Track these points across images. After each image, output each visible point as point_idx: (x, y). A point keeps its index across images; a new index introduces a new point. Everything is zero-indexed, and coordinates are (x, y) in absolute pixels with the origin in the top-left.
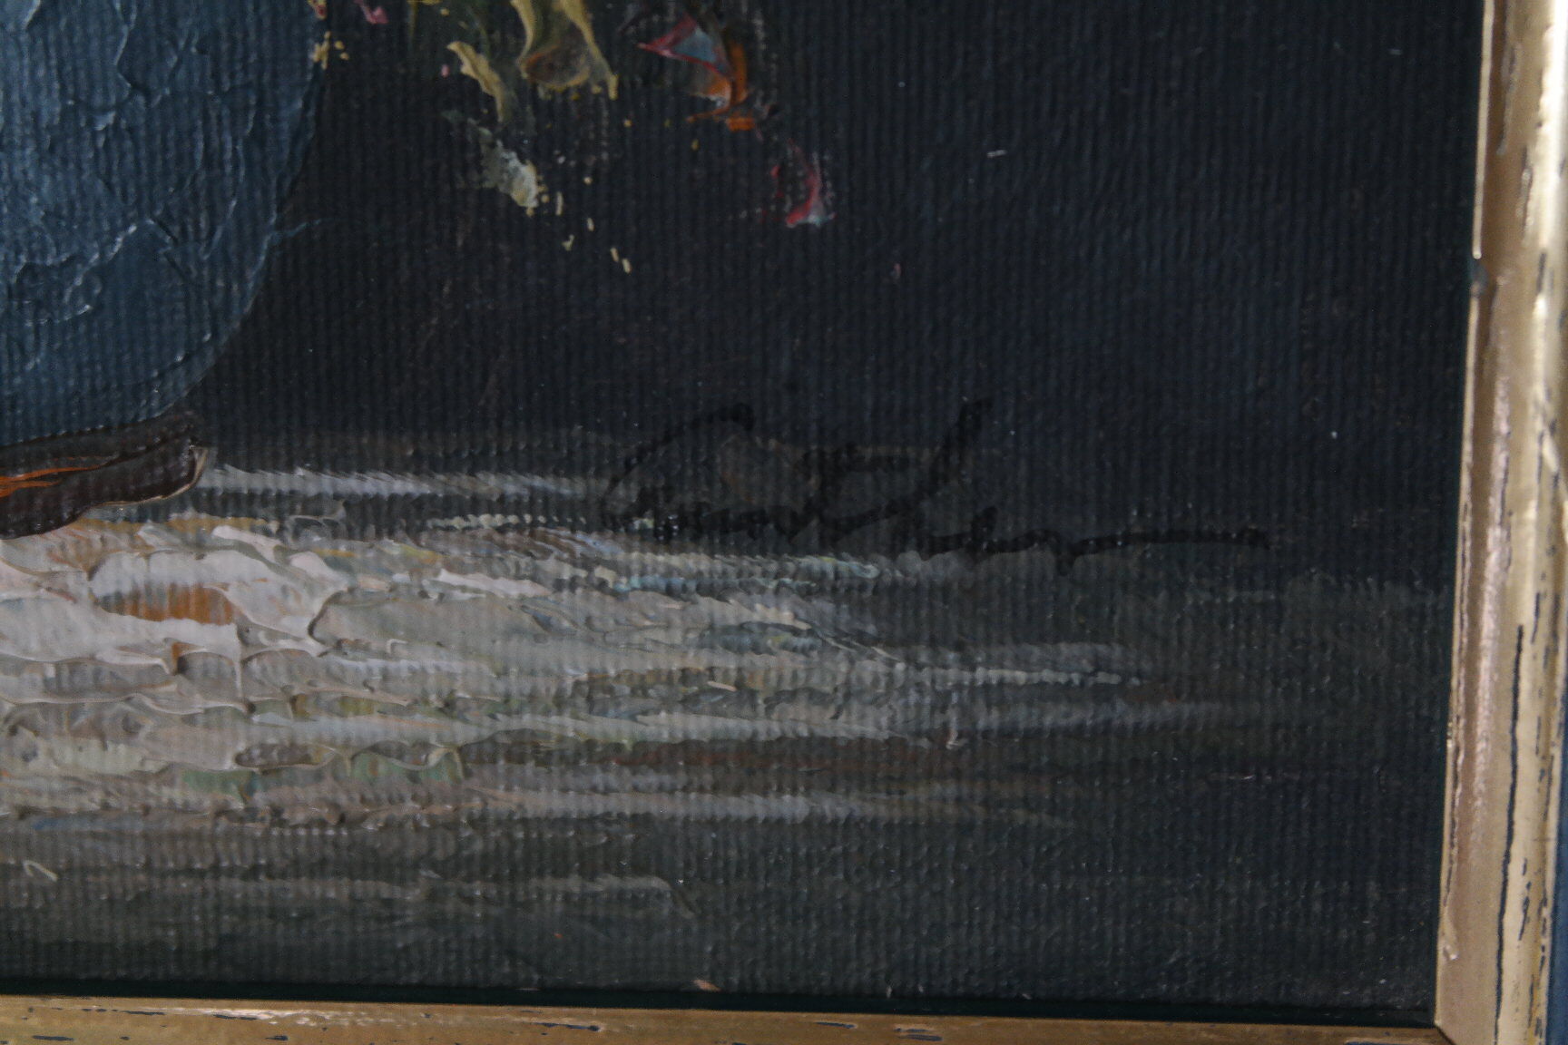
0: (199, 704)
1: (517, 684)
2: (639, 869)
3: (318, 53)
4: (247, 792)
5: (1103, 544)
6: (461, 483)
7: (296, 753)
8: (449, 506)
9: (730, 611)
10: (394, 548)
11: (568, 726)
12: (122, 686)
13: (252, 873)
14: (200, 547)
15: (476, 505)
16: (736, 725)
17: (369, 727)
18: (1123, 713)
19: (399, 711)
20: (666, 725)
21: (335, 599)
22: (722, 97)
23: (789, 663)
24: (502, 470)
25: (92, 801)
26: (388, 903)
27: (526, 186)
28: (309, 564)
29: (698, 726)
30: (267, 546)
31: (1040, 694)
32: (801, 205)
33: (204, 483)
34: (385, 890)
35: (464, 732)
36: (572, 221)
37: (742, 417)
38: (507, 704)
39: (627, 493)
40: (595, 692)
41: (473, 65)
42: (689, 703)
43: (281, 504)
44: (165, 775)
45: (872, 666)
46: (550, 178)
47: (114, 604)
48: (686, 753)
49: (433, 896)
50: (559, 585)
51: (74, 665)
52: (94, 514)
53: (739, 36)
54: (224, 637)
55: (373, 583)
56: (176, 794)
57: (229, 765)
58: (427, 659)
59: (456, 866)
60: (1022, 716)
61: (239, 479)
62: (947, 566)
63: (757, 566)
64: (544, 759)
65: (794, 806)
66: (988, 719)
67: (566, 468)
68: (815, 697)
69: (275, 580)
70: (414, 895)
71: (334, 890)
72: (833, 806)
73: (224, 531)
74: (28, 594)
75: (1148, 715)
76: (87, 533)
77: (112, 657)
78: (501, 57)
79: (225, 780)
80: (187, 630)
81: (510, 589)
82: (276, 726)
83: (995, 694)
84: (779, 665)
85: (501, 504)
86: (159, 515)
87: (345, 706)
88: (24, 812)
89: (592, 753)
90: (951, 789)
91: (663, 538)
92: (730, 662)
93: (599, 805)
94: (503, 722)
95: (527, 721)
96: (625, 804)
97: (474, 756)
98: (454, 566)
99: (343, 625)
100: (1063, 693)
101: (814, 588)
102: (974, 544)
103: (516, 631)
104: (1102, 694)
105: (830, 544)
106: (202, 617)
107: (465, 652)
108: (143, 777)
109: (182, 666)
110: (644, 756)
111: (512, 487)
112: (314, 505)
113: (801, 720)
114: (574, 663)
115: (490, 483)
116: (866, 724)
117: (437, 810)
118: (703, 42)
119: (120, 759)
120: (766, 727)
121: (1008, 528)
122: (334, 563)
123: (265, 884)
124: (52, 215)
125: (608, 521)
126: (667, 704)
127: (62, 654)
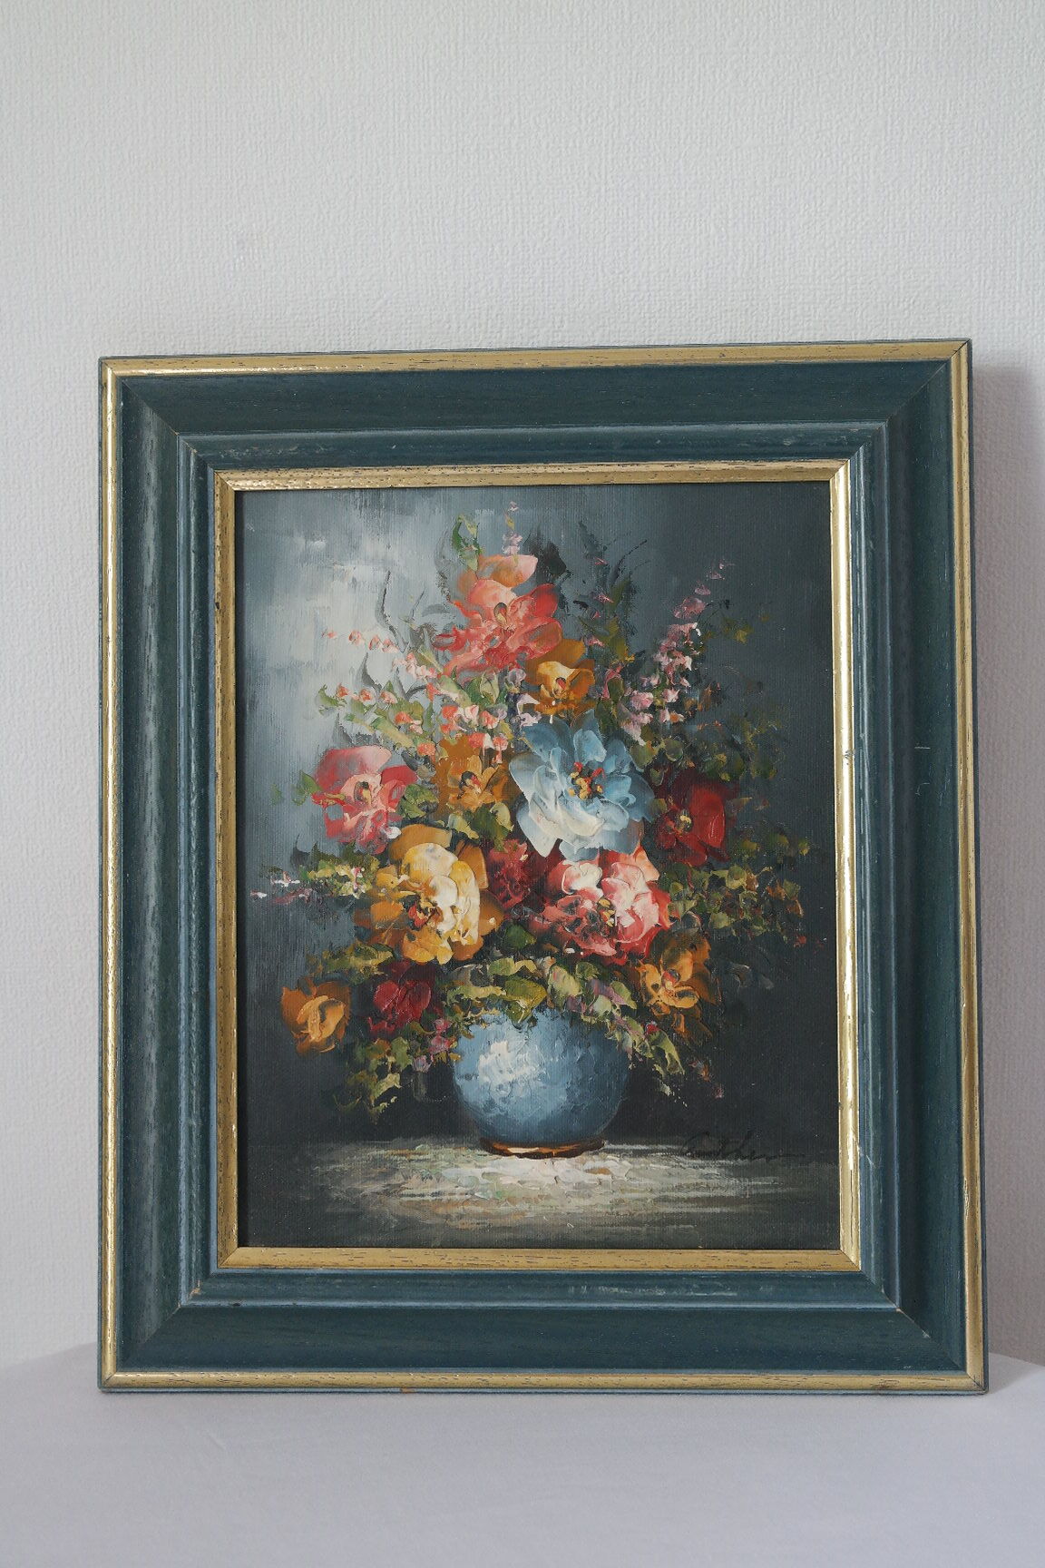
0: (604, 1191)
1: (665, 1186)
2: (688, 1223)
3: (630, 1067)
4: (612, 1208)
5: (775, 1157)
6: (654, 1147)
7: (622, 1201)
8: (652, 1151)
9: (705, 1171)
10: (642, 1159)
11: (674, 1194)
12: (587, 1187)
13: (612, 1226)
14: (605, 1160)
15: (657, 1151)
16: (707, 1194)
17: (636, 1195)
18: (779, 1190)
19: (642, 1192)
20: (693, 1194)
21: (630, 1170)
22: (704, 1074)
23: (716, 1181)
24: (662, 1144)
25: (581, 1211)
26: (638, 1231)
27: (668, 1091)
28: (625, 1163)
29: (699, 1194)
30: (618, 1159)
31: (764, 1187)
32: (718, 1094)
33: (606, 1147)
34: (638, 1228)
35: (654, 1196)
36: (676, 1097)
37: (707, 1133)
38: (662, 1191)
39: (686, 1148)
40: (679, 1188)
41: (658, 1068)
42: (698, 1190)
43: (620, 1151)
44: (596, 1205)
45: (733, 1181)
46: (672, 1089)
47: (588, 1171)
48: (696, 1200)
49: (648, 1229)
50: (673, 1166)
51: (579, 1183)
52: (584, 1153)
53: (706, 1063)
54: (610, 1177)
55: (637, 1166)
56: (599, 1209)
57: (609, 1203)
58: (648, 1181)
59: (653, 1223)
60: (761, 1191)
61: (613, 1146)
62: (746, 1162)
63: (710, 1162)
64: (670, 1201)
65: (718, 1210)
66: (754, 1192)
67: (675, 1144)
68: (722, 1188)
69: (619, 1166)
70: (644, 1229)
71: (628, 1229)
72: (725, 1210)
73: (609, 1156)
74: (571, 1169)
75: (785, 1191)
76: (583, 1157)
77: (586, 1182)
78: (664, 1067)
79: (607, 1206)
80: (601, 1176)
81: (665, 1167)
82: (618, 1195)
83: (755, 1187)
84: (714, 1182)
85: (662, 1151)
86: (596, 1154)
87: (632, 1191)
88: (569, 1213)
89: (678, 1200)
90: (747, 1206)
91: (692, 1157)
92: (704, 1181)
93: (680, 1210)
94: (662, 1194)
95: (666, 1193)
96: (685, 1210)
97: (656, 1200)
98: (654, 1163)
99: (632, 1175)
100: (768, 1186)
101: (721, 1166)
102: (752, 1157)
103: (665, 1176)
104: (776, 1187)
105: (723, 1158)
106: (605, 1174)
107: (655, 1180)
108: (592, 1206)
109: (600, 1183)
110: (689, 1200)
111: (664, 1147)
112: (627, 1151)
113: (719, 1192)
114: (675, 1181)
115: (660, 1147)
116: (731, 1193)
117: (649, 1212)
118: (700, 1064)
119: (587, 1202)
120: (712, 1194)
121: (757, 1155)
122: (630, 1162)
123: (614, 1227)
124: (579, 1096)
125: (683, 1154)
126: (693, 1190)
127: (578, 1181)
